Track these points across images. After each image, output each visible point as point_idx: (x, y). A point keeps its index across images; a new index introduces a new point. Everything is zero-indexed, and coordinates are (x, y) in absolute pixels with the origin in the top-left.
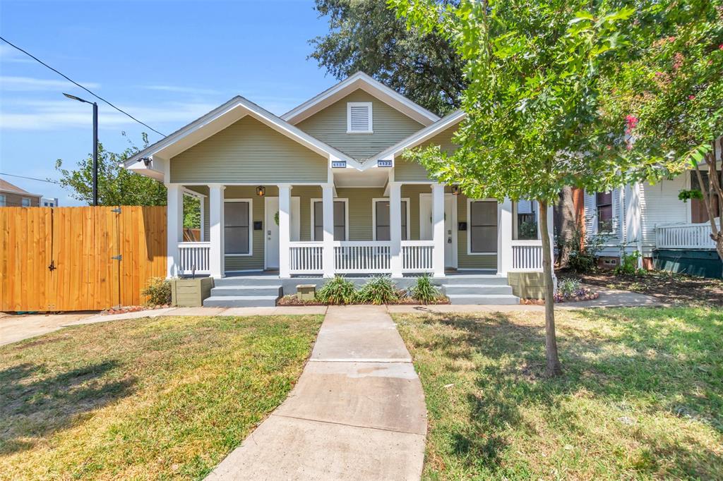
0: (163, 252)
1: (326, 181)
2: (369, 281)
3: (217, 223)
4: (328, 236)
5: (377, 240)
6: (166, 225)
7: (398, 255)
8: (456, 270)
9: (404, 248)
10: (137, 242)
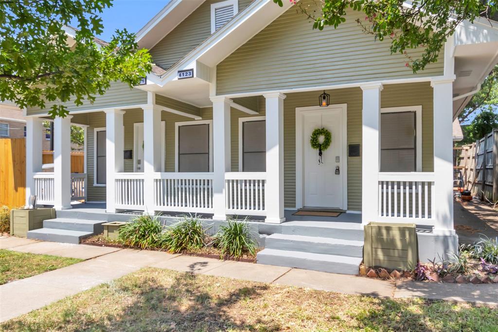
1: (146, 102)
3: (59, 155)
4: (148, 167)
6: (25, 157)
7: (221, 192)
8: (344, 212)
9: (229, 181)
10: (7, 173)
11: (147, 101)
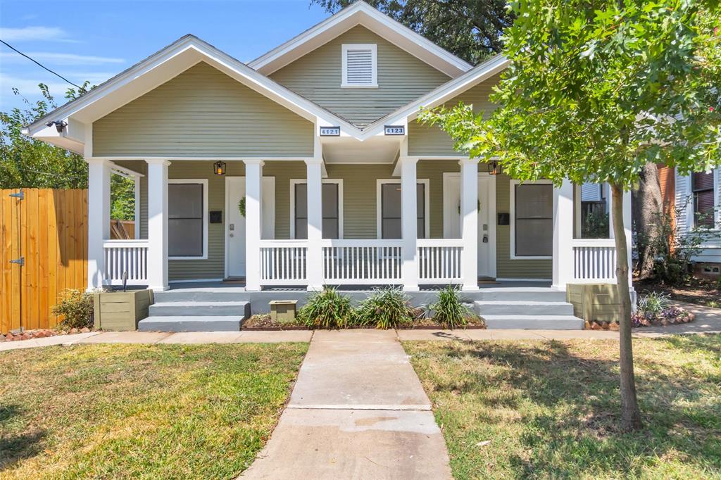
0: (82, 255)
2: (371, 295)
3: (158, 213)
4: (314, 231)
5: (382, 238)
6: (87, 216)
7: (413, 259)
8: (493, 280)
9: (421, 249)
10: (45, 240)
11: (313, 154)
